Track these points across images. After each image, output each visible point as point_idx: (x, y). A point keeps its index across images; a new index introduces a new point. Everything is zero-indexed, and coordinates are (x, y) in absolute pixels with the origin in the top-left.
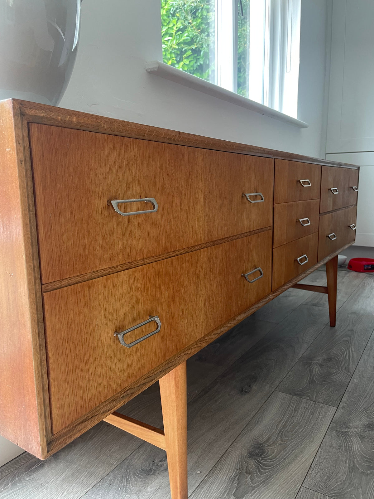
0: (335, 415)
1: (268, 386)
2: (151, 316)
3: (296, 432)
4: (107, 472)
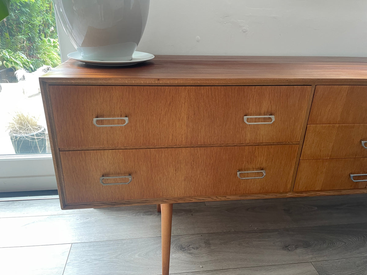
1: (311, 256)
2: (130, 175)
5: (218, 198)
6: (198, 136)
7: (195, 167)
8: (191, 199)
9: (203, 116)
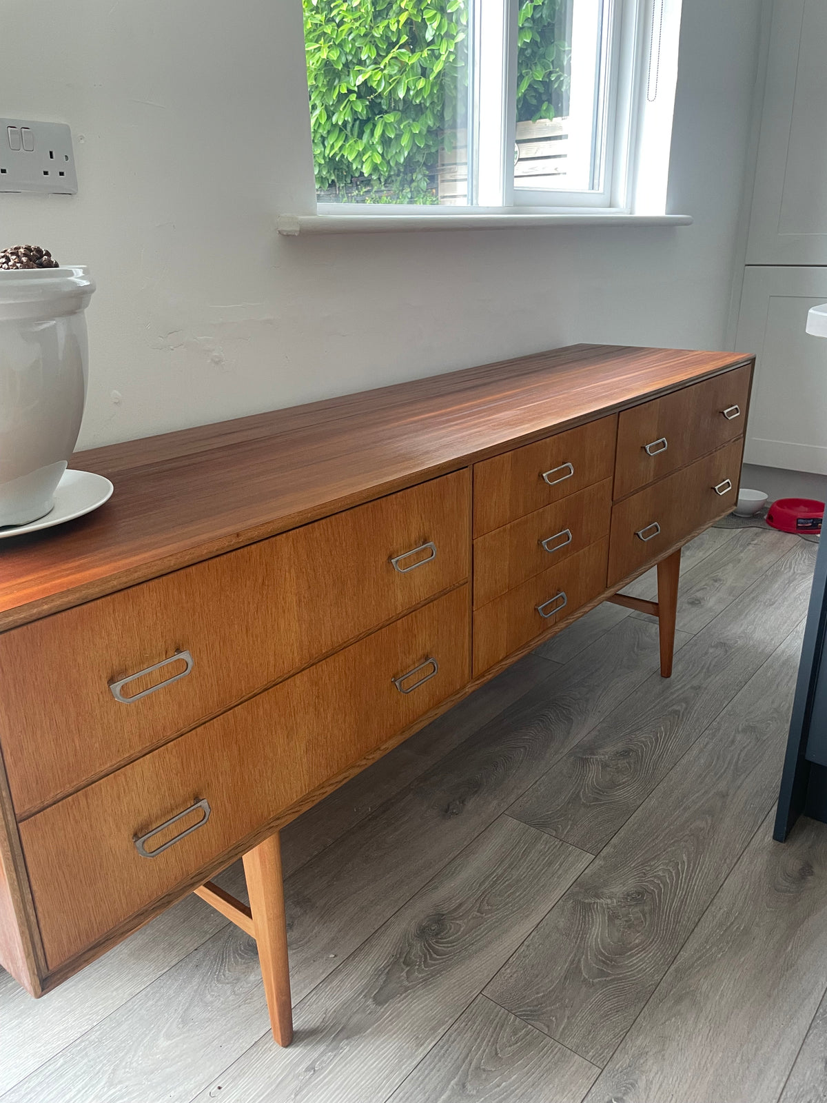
0: (586, 872)
1: (495, 802)
2: (197, 799)
3: (509, 896)
4: (196, 945)
5: (368, 759)
6: (321, 635)
7: (322, 710)
8: (322, 791)
9: (324, 585)
